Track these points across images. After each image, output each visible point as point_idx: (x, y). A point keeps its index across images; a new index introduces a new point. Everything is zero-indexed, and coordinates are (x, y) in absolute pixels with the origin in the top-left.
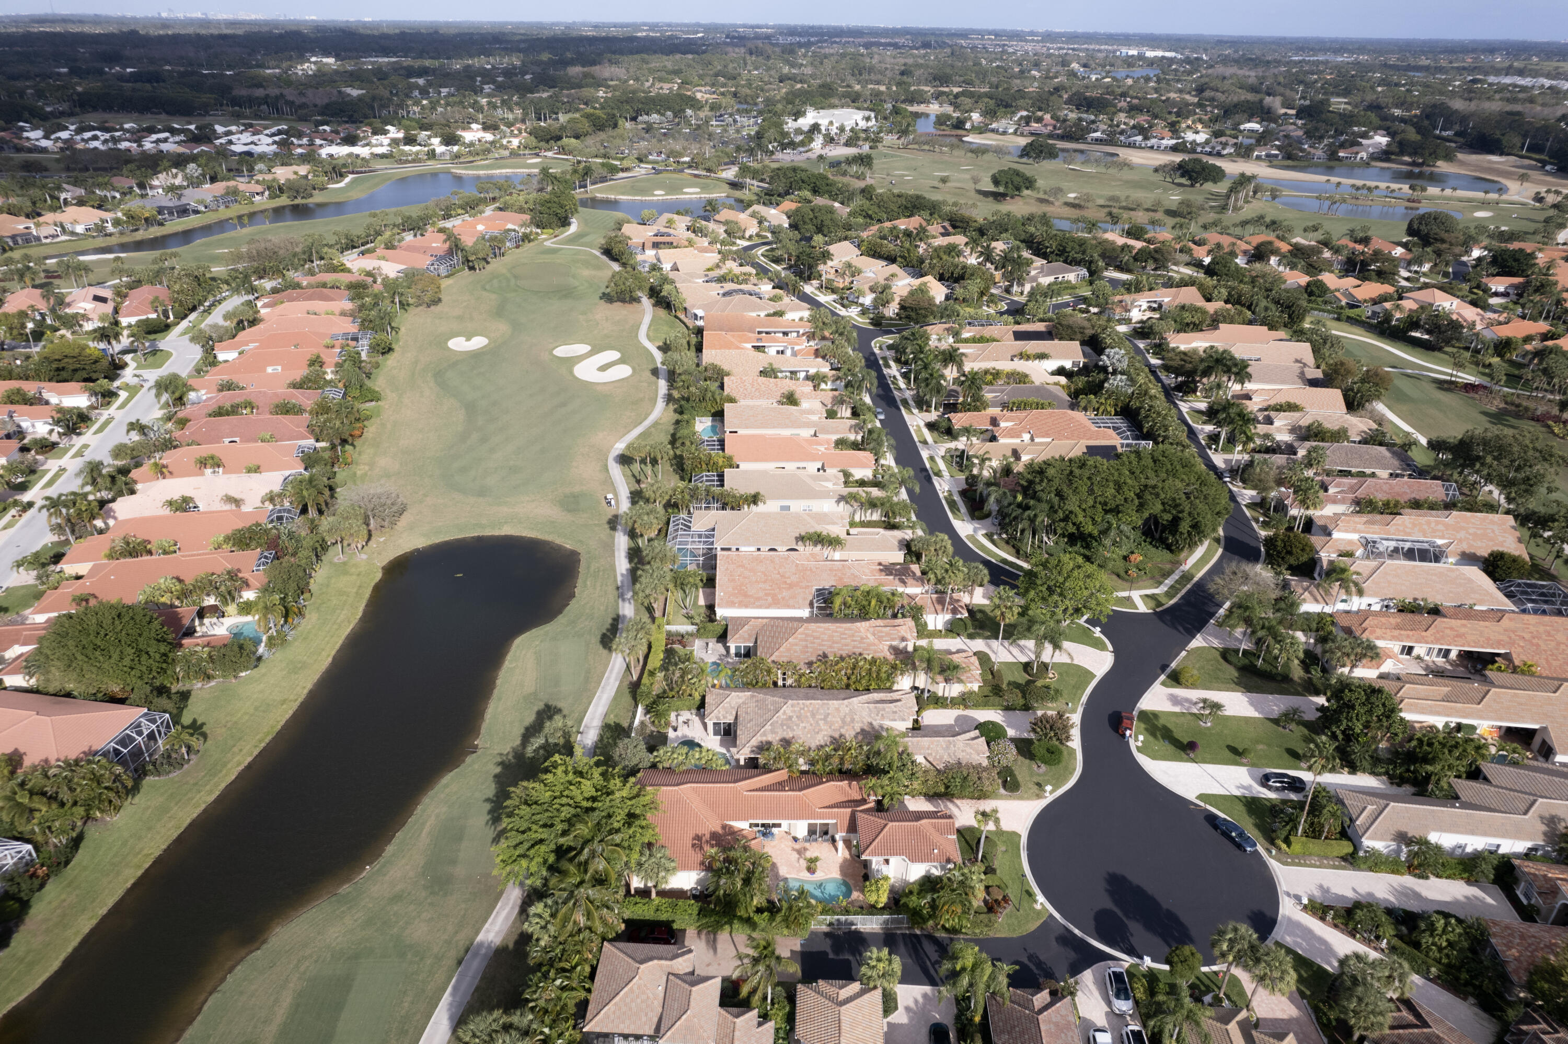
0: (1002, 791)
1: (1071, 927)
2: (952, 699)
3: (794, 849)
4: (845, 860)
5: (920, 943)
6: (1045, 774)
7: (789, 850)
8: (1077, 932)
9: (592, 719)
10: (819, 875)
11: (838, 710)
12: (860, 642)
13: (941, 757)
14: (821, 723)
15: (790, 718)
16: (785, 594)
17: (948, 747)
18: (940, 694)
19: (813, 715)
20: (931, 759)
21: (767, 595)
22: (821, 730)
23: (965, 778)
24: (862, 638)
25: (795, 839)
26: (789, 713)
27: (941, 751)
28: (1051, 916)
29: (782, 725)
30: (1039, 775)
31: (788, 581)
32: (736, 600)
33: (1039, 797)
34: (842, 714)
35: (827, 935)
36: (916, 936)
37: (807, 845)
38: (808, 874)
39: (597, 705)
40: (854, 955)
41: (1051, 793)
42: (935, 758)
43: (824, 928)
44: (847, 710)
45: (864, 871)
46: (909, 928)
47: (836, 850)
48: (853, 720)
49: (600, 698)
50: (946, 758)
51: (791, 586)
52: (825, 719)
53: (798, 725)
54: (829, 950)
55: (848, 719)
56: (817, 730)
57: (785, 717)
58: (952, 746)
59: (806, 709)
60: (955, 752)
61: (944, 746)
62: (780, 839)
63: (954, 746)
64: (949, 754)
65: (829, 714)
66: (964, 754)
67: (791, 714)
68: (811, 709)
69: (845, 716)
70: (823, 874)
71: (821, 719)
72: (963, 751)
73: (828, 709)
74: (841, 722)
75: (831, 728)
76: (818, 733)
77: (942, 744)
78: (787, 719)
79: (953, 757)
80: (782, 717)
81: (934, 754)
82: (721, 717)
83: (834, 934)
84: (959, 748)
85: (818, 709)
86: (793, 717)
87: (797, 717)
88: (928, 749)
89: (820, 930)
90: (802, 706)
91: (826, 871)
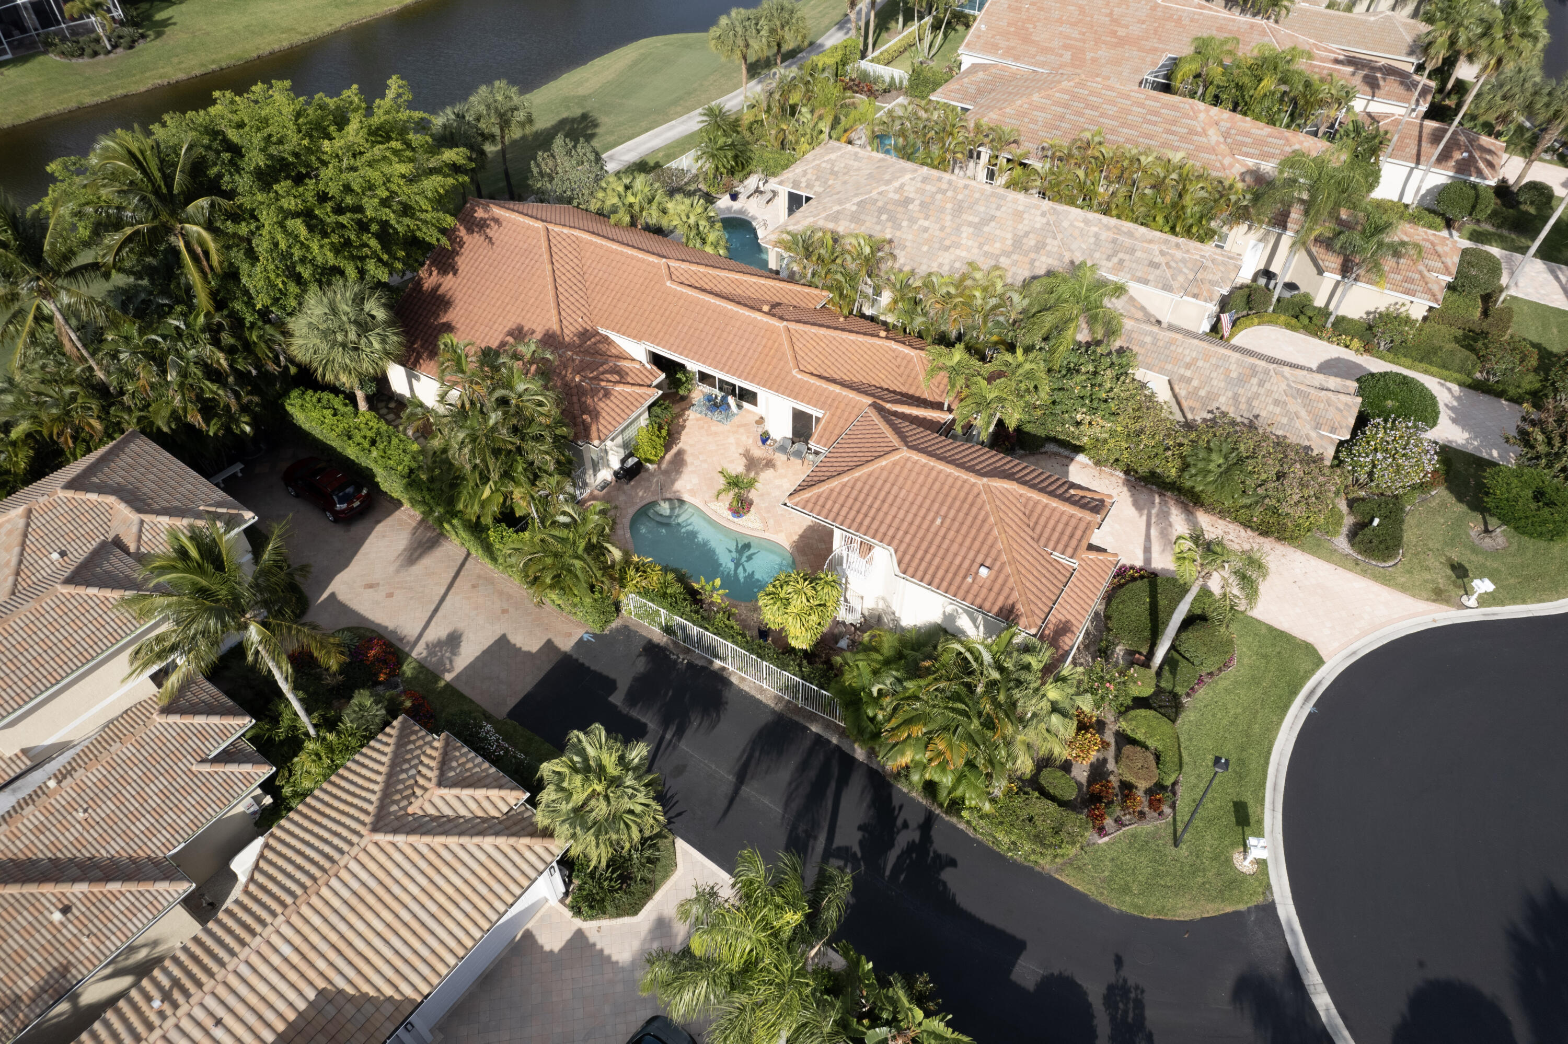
0: (1341, 542)
1: (1313, 978)
2: (1341, 320)
3: (746, 453)
5: (843, 781)
6: (1495, 554)
7: (737, 452)
8: (1322, 1001)
9: (629, 150)
10: (749, 525)
11: (1018, 215)
12: (1183, 139)
13: (1211, 396)
14: (966, 231)
15: (907, 201)
16: (1103, 53)
17: (1242, 380)
18: (1319, 302)
20: (1182, 392)
21: (1066, 47)
23: (1241, 460)
24: (1192, 132)
25: (765, 438)
26: (910, 191)
27: (1218, 382)
28: (1269, 909)
29: (881, 211)
30: (1474, 550)
31: (1121, 32)
32: (1003, 44)
33: (1439, 595)
34: (1022, 228)
35: (651, 649)
36: (848, 761)
37: (780, 458)
38: (729, 515)
39: (656, 136)
40: (665, 723)
41: (1485, 600)
42: (1193, 394)
43: (657, 635)
44: (1039, 222)
46: (842, 733)
48: (1040, 247)
49: (673, 127)
50: (1223, 402)
51: (1122, 42)
52: (977, 227)
53: (912, 220)
54: (623, 685)
55: (1031, 242)
56: (947, 243)
57: (897, 197)
58: (1255, 381)
59: (949, 194)
60: (1257, 395)
61: (1234, 375)
62: (738, 426)
63: (1261, 384)
64: (1236, 397)
65: (993, 218)
66: (1278, 410)
67: (911, 196)
68: (960, 197)
69: (1027, 234)
70: (758, 525)
71: (970, 224)
72: (1277, 402)
73: (999, 208)
74: (1009, 242)
75: (980, 247)
76: (947, 249)
77: (1233, 367)
78: (899, 203)
79: (1243, 406)
80: (891, 195)
81: (1195, 383)
82: (803, 185)
83: (667, 657)
84: (1269, 393)
85: (977, 202)
86: (913, 200)
87: (922, 204)
88: (1188, 366)
89: (644, 634)
90: (944, 186)
91: (771, 522)
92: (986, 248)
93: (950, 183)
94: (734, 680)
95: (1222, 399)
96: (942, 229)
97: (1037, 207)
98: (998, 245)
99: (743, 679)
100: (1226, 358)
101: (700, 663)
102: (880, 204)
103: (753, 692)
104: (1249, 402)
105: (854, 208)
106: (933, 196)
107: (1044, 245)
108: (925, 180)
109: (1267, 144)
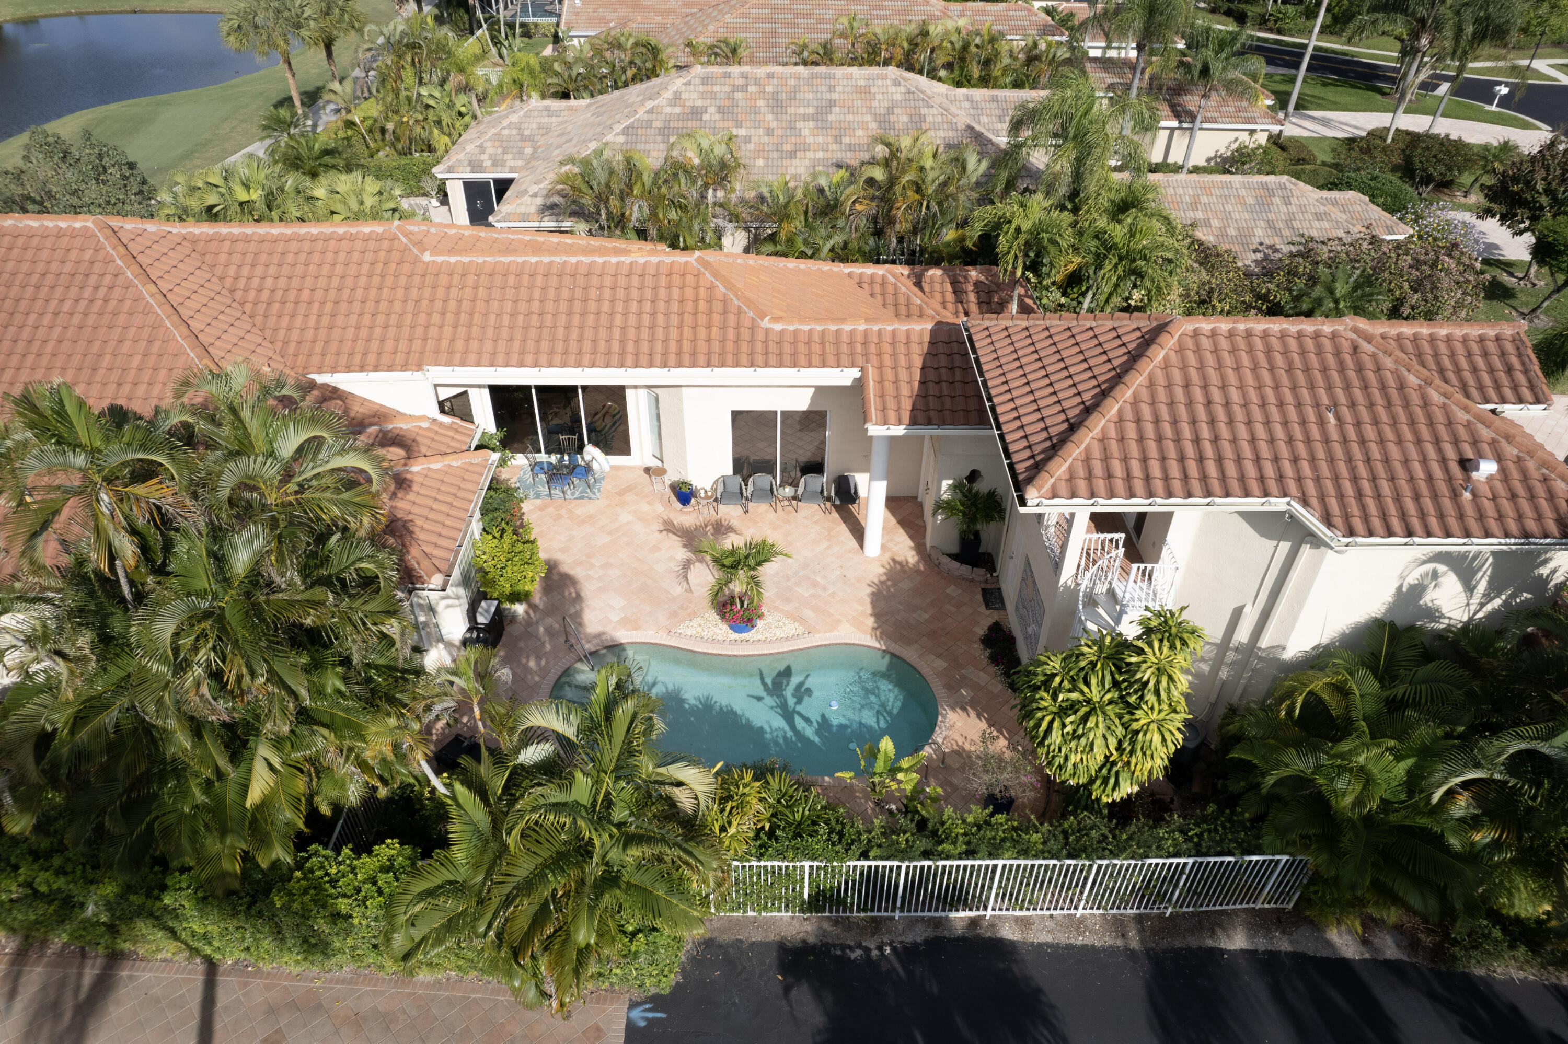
3: (670, 528)
4: (897, 570)
7: (650, 534)
10: (777, 635)
11: (864, 92)
13: (1244, 235)
14: (806, 128)
15: (696, 113)
19: (777, 105)
22: (806, 148)
25: (684, 493)
27: (1240, 216)
29: (664, 132)
34: (880, 104)
35: (798, 961)
37: (730, 512)
38: (722, 630)
43: (789, 925)
45: (986, 619)
47: (858, 533)
48: (918, 121)
50: (1260, 234)
52: (820, 115)
55: (901, 118)
56: (788, 147)
57: (677, 110)
58: (1277, 200)
59: (752, 89)
60: (1291, 218)
61: (1250, 201)
62: (621, 493)
63: (1287, 202)
64: (1271, 225)
65: (832, 104)
66: (1326, 224)
67: (699, 103)
68: (769, 89)
69: (890, 110)
70: (791, 628)
71: (805, 117)
72: (1319, 216)
73: (832, 89)
74: (874, 125)
75: (837, 139)
76: (792, 155)
77: (1243, 192)
78: (682, 117)
79: (1287, 233)
80: (668, 110)
81: (1216, 223)
82: (488, 163)
83: (844, 961)
84: (1303, 209)
85: (796, 90)
86: (704, 110)
87: (720, 110)
88: (1194, 206)
89: (757, 937)
90: (740, 82)
91: (808, 613)
92: (846, 140)
93: (744, 76)
94: (1009, 933)
95: (1259, 232)
96: (769, 132)
97: (884, 78)
98: (860, 133)
99: (1024, 923)
100: (1229, 186)
101: (919, 935)
102: (657, 124)
103: (1063, 938)
104: (1289, 223)
105: (621, 139)
106: (730, 96)
107: (922, 118)
108: (705, 81)
109: (1012, 18)
